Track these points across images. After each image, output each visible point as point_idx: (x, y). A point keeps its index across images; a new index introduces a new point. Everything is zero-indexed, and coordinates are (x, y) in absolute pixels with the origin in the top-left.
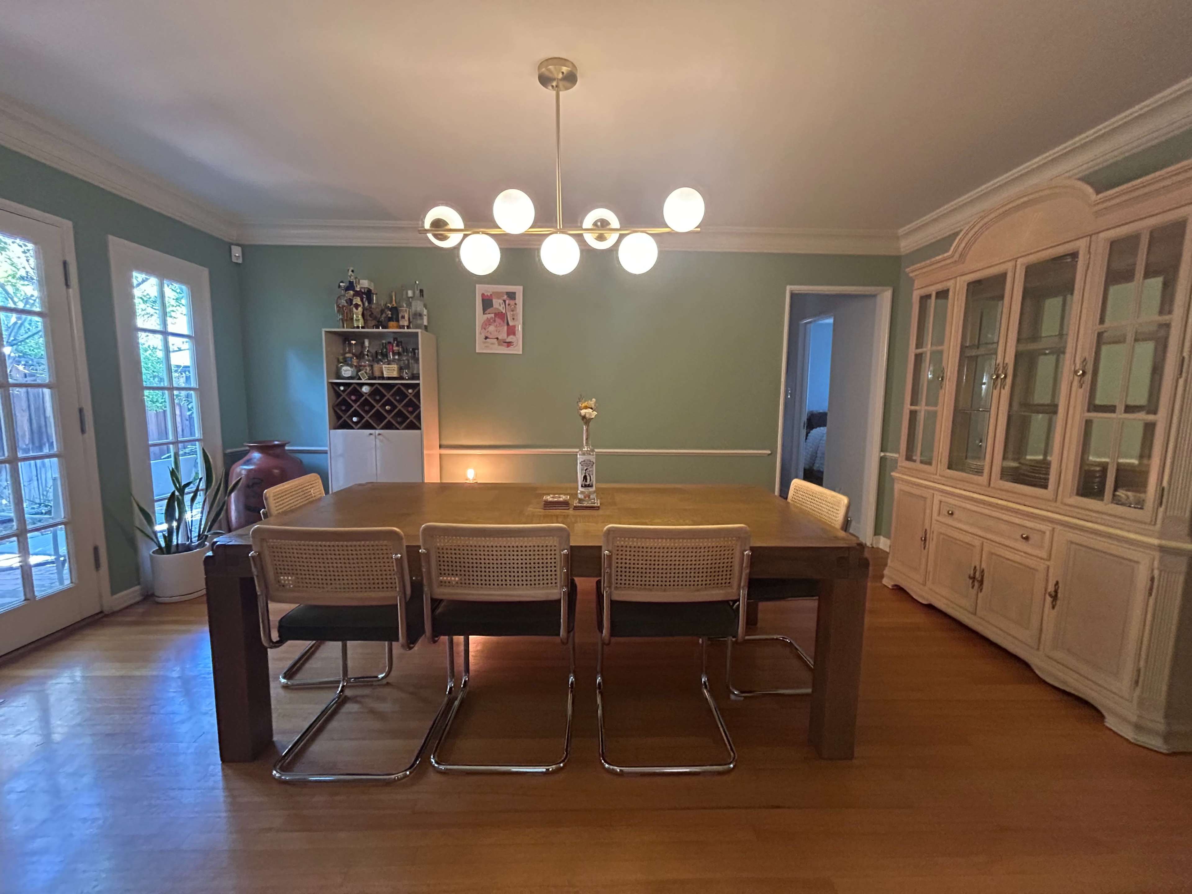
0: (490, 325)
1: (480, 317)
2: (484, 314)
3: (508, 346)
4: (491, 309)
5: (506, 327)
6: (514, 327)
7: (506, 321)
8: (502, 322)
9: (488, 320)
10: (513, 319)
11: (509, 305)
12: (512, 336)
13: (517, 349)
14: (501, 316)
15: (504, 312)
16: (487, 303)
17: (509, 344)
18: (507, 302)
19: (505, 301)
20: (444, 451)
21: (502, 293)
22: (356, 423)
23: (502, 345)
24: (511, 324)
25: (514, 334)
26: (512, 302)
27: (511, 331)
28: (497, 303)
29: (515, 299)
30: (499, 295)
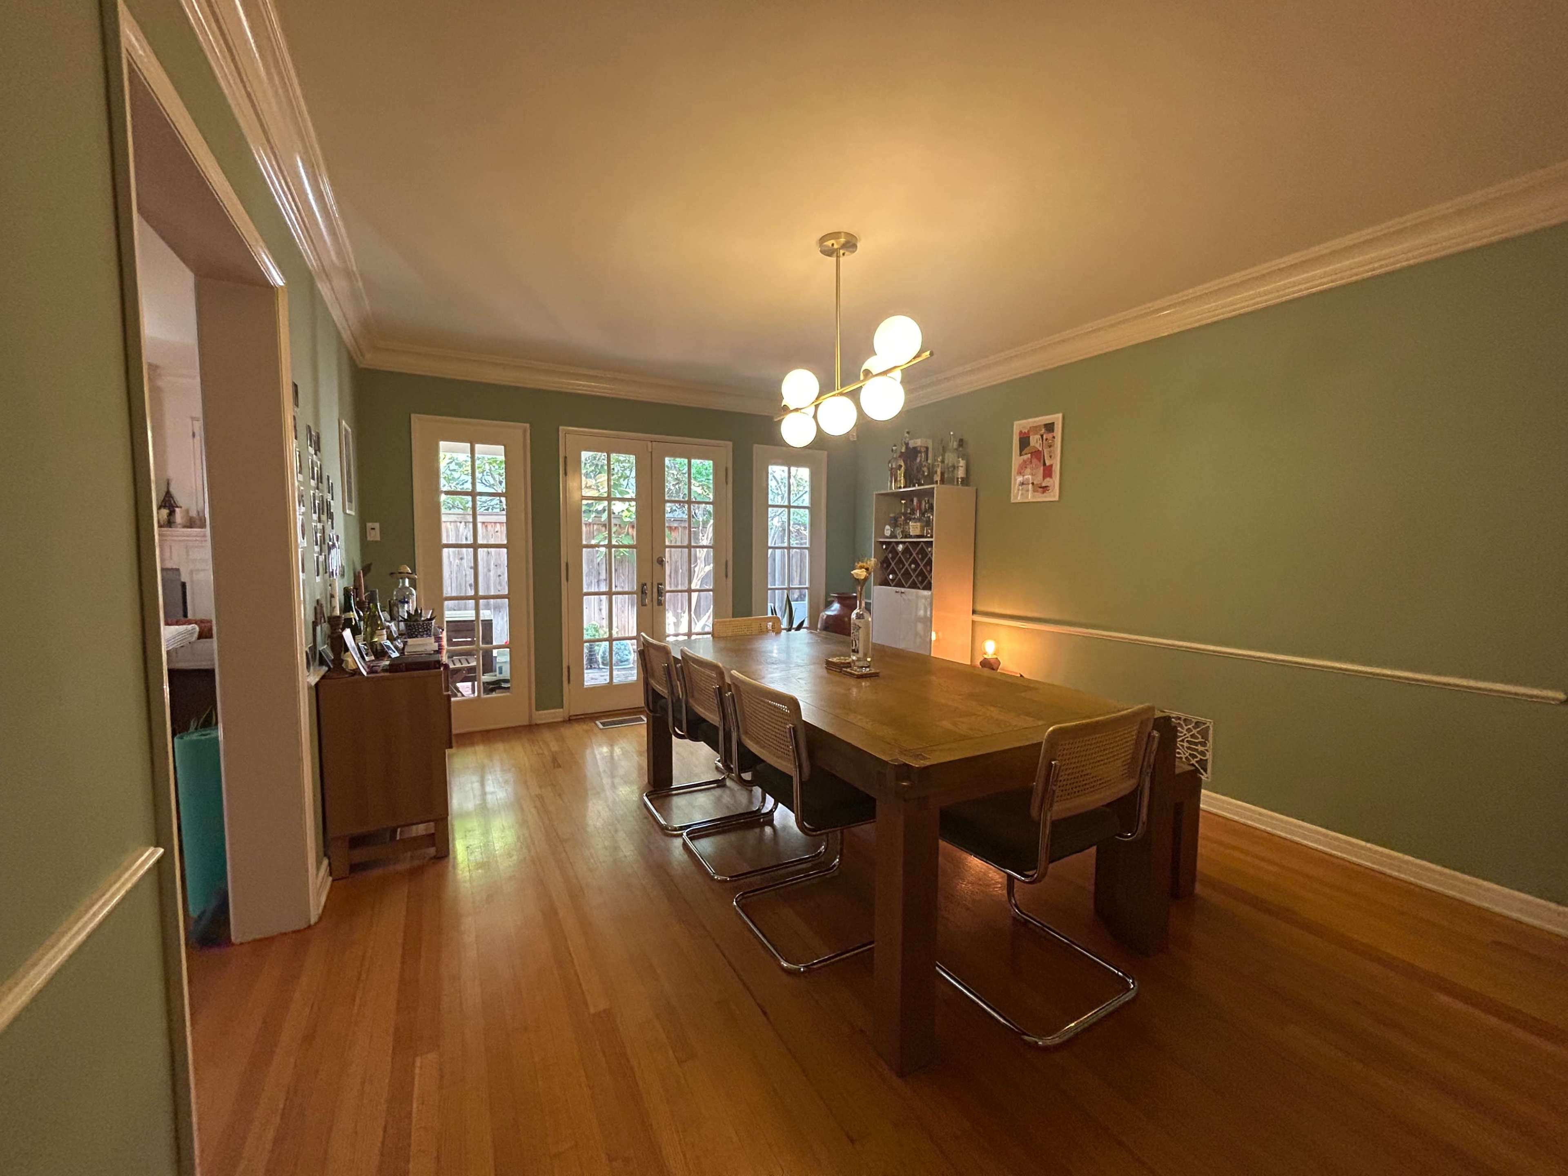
0: (1026, 467)
1: (1017, 459)
2: (1021, 455)
3: (1043, 492)
4: (1028, 448)
5: (1042, 468)
6: (1051, 466)
7: (1042, 461)
8: (1038, 463)
9: (1025, 461)
10: (1051, 457)
11: (1046, 439)
12: (1048, 479)
13: (1053, 496)
14: (1037, 455)
15: (1041, 449)
16: (1024, 442)
17: (1045, 489)
18: (1045, 437)
19: (1042, 436)
20: (977, 618)
21: (1040, 426)
22: (893, 580)
23: (1037, 491)
24: (1048, 463)
25: (1050, 476)
26: (1050, 436)
27: (1048, 472)
28: (1035, 441)
29: (1053, 431)
30: (1035, 429)
